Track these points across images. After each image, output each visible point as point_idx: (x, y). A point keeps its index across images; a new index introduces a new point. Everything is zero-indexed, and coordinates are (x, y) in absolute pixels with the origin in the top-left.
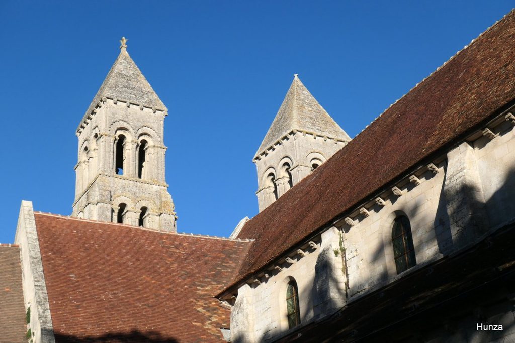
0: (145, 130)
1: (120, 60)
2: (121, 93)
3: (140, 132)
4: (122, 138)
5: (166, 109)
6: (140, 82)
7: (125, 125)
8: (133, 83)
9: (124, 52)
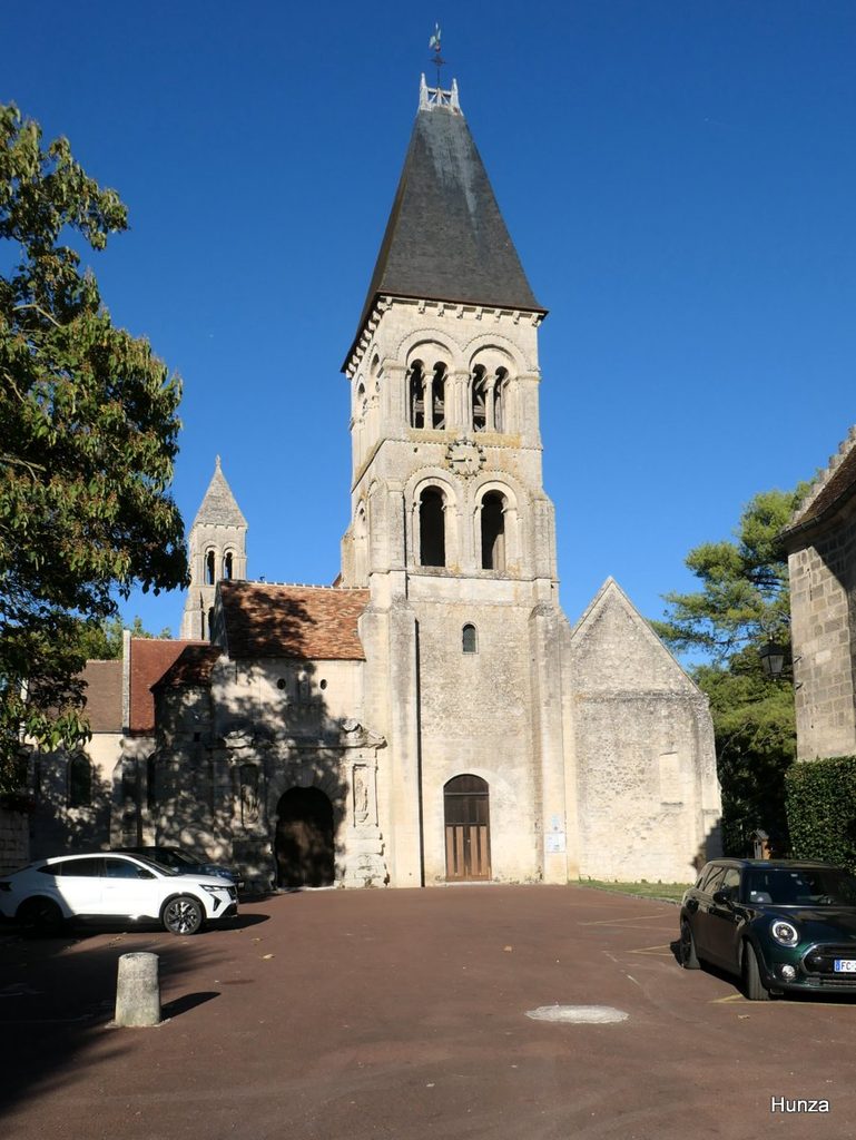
0: (230, 544)
1: (214, 481)
2: (209, 516)
3: (226, 547)
4: (212, 553)
5: (246, 524)
6: (228, 501)
7: (213, 543)
8: (222, 505)
9: (219, 471)
